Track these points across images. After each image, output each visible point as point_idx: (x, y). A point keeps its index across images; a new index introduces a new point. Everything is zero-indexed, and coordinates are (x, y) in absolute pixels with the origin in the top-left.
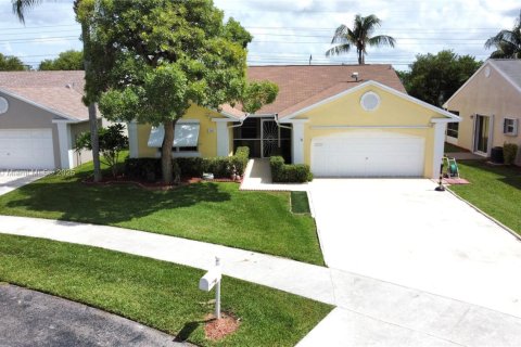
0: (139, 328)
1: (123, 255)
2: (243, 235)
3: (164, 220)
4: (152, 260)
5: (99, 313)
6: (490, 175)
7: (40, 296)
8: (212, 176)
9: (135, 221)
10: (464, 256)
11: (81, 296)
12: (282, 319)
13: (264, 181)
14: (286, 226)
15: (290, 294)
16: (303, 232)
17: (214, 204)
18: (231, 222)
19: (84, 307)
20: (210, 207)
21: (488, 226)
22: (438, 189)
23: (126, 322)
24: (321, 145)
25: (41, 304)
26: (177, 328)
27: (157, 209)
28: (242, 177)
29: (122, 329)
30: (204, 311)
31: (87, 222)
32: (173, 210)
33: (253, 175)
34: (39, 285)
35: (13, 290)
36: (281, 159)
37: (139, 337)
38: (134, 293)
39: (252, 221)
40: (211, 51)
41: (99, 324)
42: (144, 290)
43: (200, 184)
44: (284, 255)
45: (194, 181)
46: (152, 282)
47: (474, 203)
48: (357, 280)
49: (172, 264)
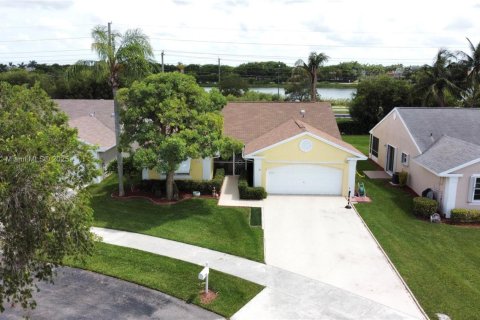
0: (168, 297)
1: (151, 254)
2: (220, 242)
3: (171, 230)
4: (169, 258)
5: (145, 289)
6: (387, 195)
7: (111, 279)
8: (199, 194)
9: (153, 230)
10: (342, 258)
11: (134, 280)
12: (238, 293)
13: (234, 199)
14: (246, 236)
15: (243, 280)
16: (255, 240)
17: (202, 217)
18: (212, 232)
19: (137, 286)
20: (199, 220)
21: (366, 237)
22: (347, 207)
23: (161, 293)
24: (272, 173)
25: (114, 284)
26: (187, 297)
27: (165, 221)
28: (219, 194)
29: (159, 298)
30: (200, 288)
31: (123, 230)
32: (176, 222)
33: (227, 192)
34: (109, 273)
35: (96, 276)
36: (246, 184)
37: (168, 302)
38: (163, 278)
39: (226, 232)
40: (201, 123)
41: (147, 295)
42: (167, 276)
43: (192, 200)
44: (243, 256)
45: (187, 197)
46: (171, 272)
47: (365, 220)
48: (280, 272)
49: (180, 261)
